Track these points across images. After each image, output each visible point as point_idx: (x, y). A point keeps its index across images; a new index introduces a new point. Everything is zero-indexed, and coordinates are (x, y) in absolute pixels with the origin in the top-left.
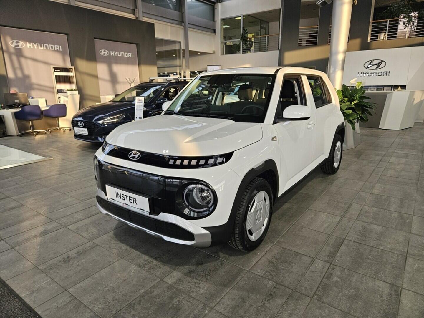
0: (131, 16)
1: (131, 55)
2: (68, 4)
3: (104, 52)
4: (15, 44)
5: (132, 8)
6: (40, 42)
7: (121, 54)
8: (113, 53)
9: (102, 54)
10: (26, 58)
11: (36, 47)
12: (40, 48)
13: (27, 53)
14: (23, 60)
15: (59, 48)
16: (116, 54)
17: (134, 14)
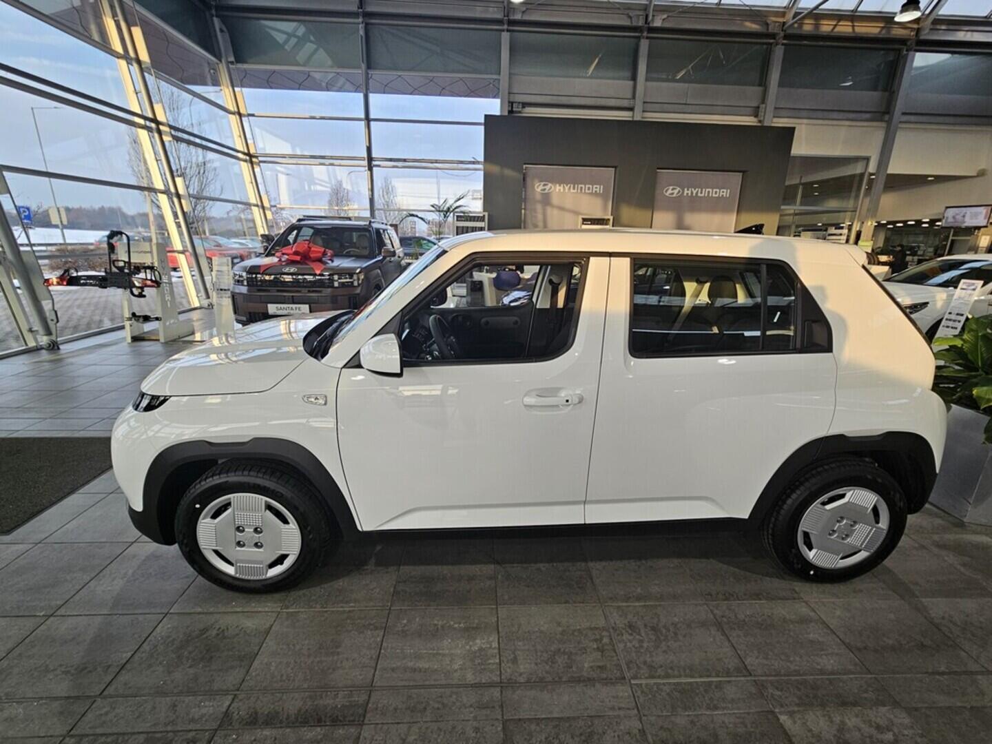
0: (749, 121)
1: (725, 193)
2: (631, 119)
3: (671, 191)
4: (541, 187)
5: (753, 105)
6: (575, 182)
7: (703, 193)
8: (689, 192)
9: (667, 194)
10: (553, 206)
11: (567, 191)
12: (572, 191)
13: (555, 200)
14: (549, 210)
15: (598, 188)
16: (695, 192)
17: (756, 116)
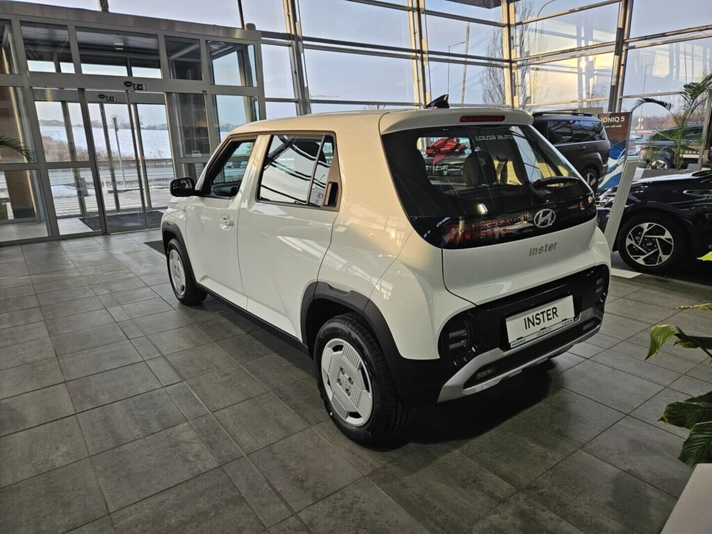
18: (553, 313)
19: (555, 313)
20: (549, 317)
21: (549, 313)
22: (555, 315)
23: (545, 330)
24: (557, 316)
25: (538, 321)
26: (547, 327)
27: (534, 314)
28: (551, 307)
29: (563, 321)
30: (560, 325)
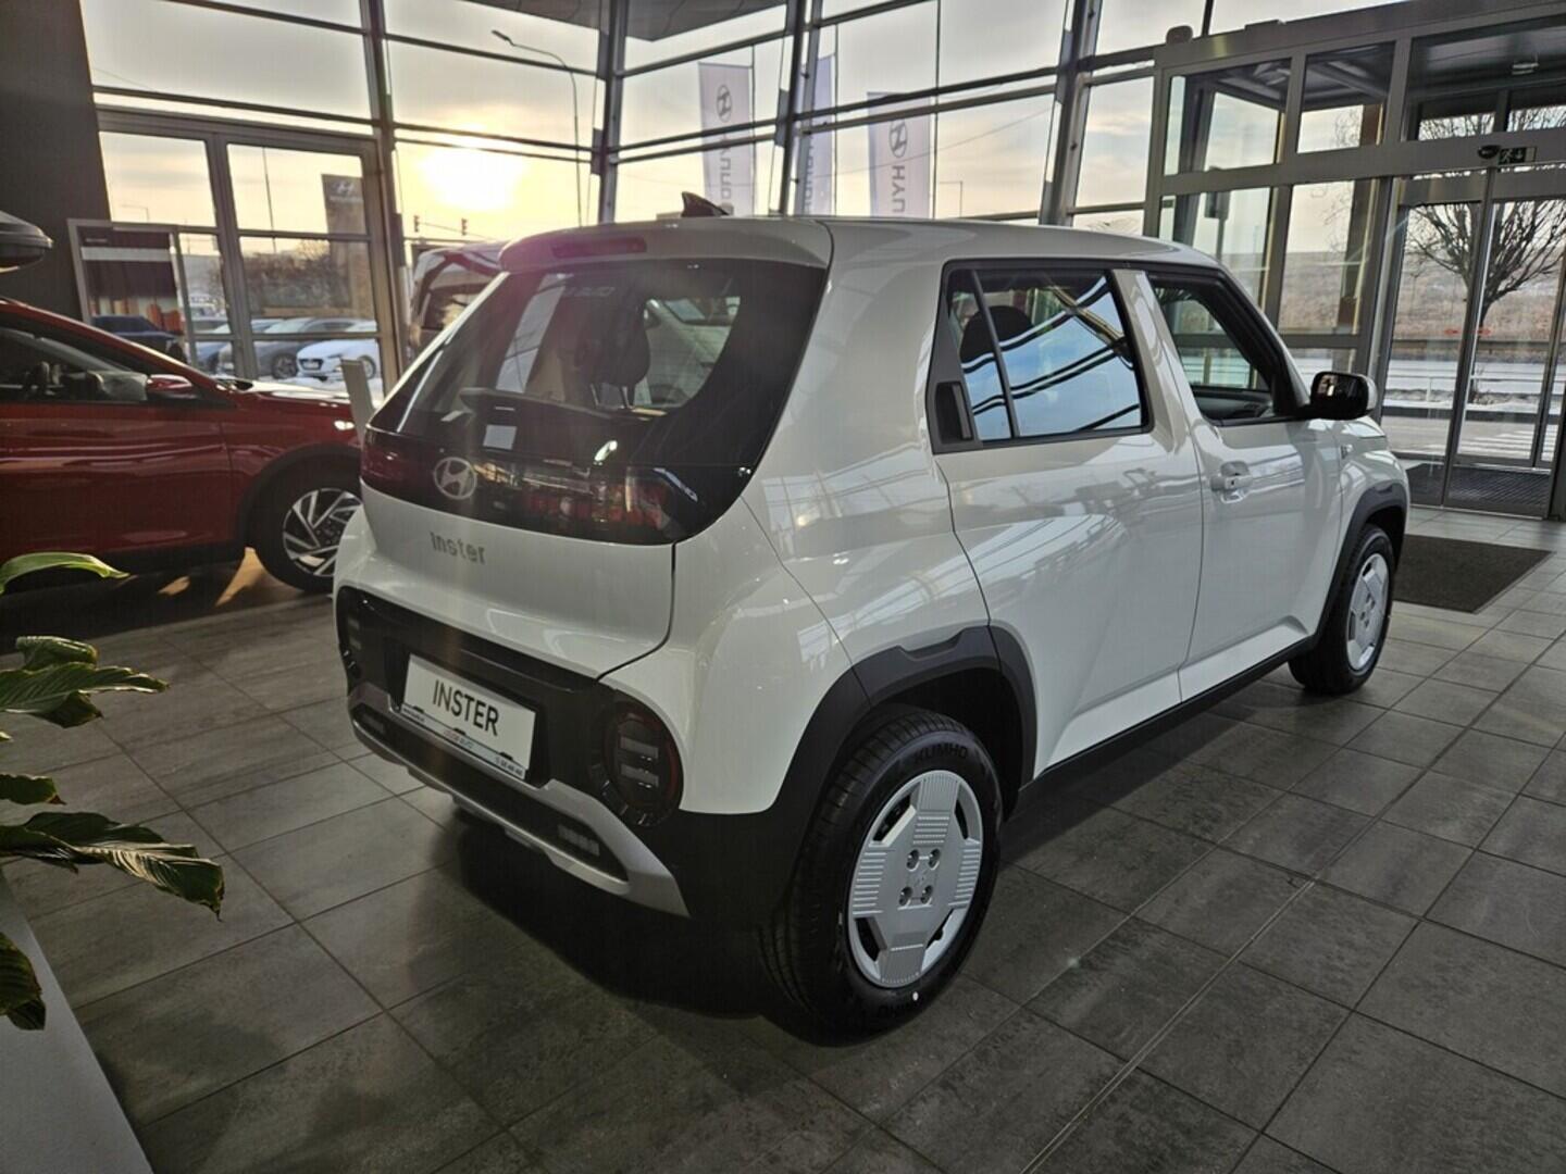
18: (489, 720)
19: (494, 721)
20: (479, 719)
21: (481, 709)
22: (490, 724)
23: (461, 737)
24: (495, 733)
25: (457, 709)
26: (468, 734)
27: (456, 687)
28: (489, 702)
29: (503, 755)
30: (492, 758)
